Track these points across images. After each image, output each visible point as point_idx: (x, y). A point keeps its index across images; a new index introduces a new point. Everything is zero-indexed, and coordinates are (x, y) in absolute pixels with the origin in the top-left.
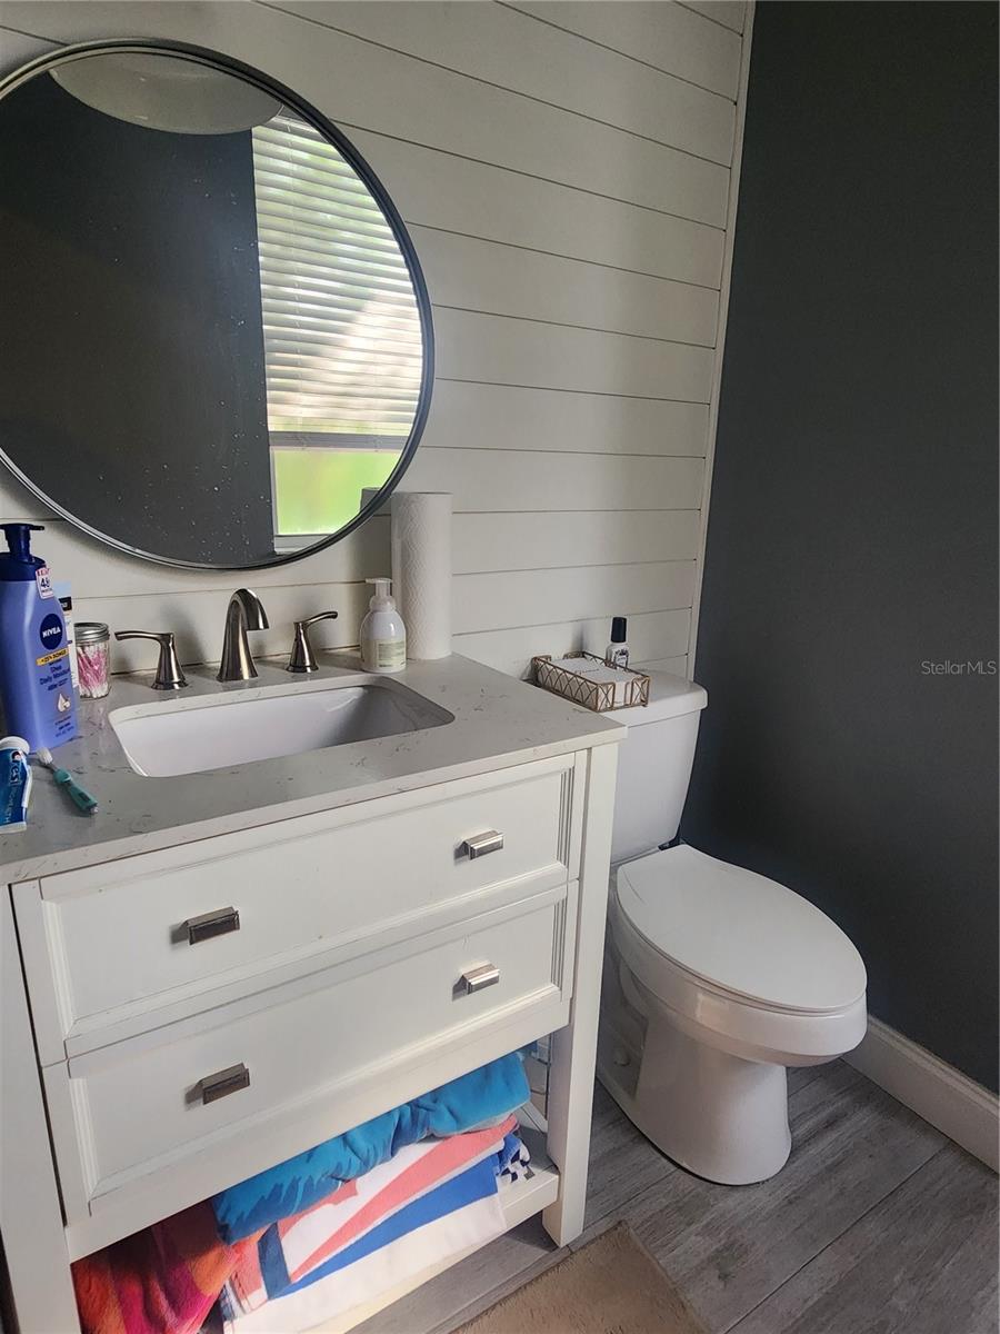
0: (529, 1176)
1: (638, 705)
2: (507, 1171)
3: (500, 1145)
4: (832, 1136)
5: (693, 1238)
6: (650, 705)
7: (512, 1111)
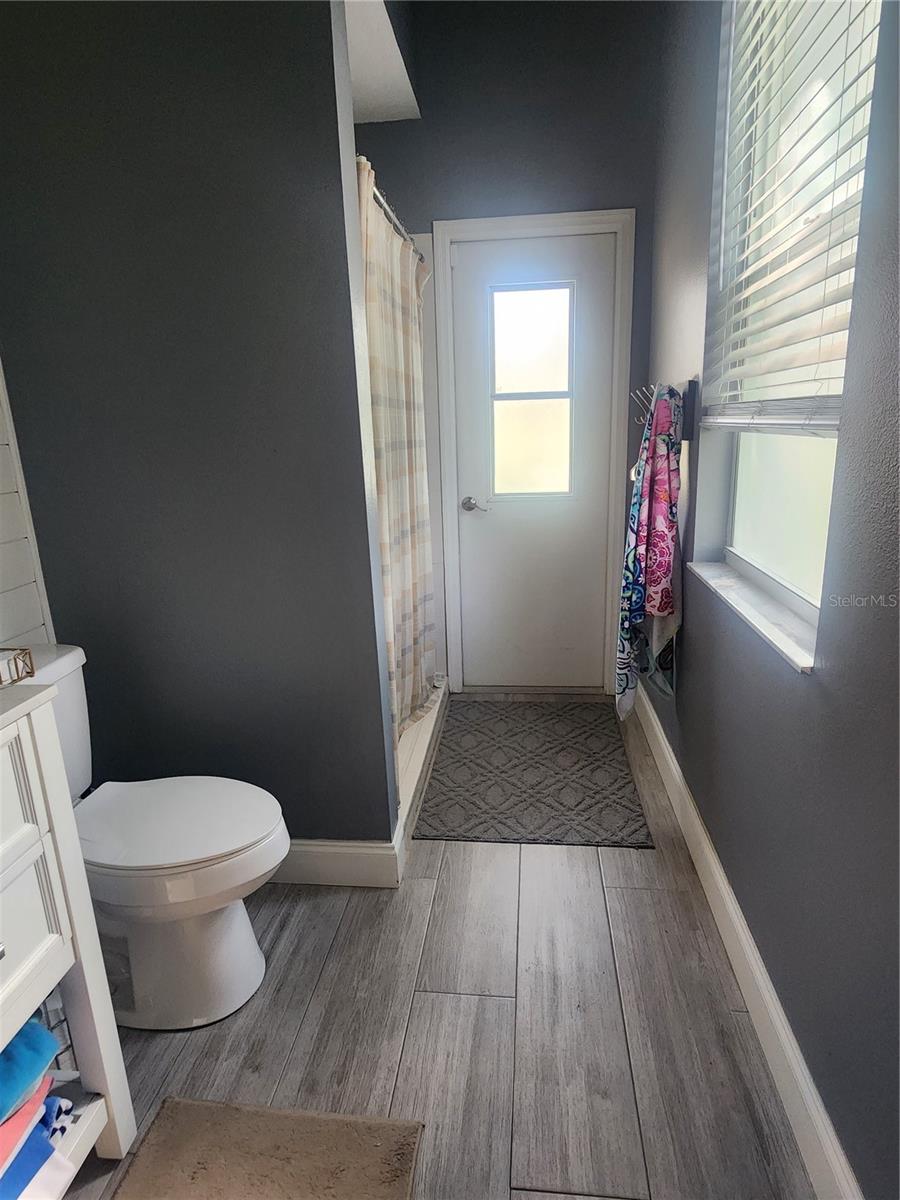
0: (76, 1119)
1: (25, 677)
2: (55, 1130)
3: (42, 1111)
4: (286, 933)
5: (225, 1064)
6: (36, 673)
7: (43, 1073)
